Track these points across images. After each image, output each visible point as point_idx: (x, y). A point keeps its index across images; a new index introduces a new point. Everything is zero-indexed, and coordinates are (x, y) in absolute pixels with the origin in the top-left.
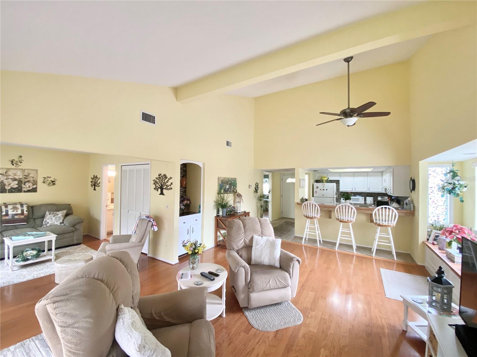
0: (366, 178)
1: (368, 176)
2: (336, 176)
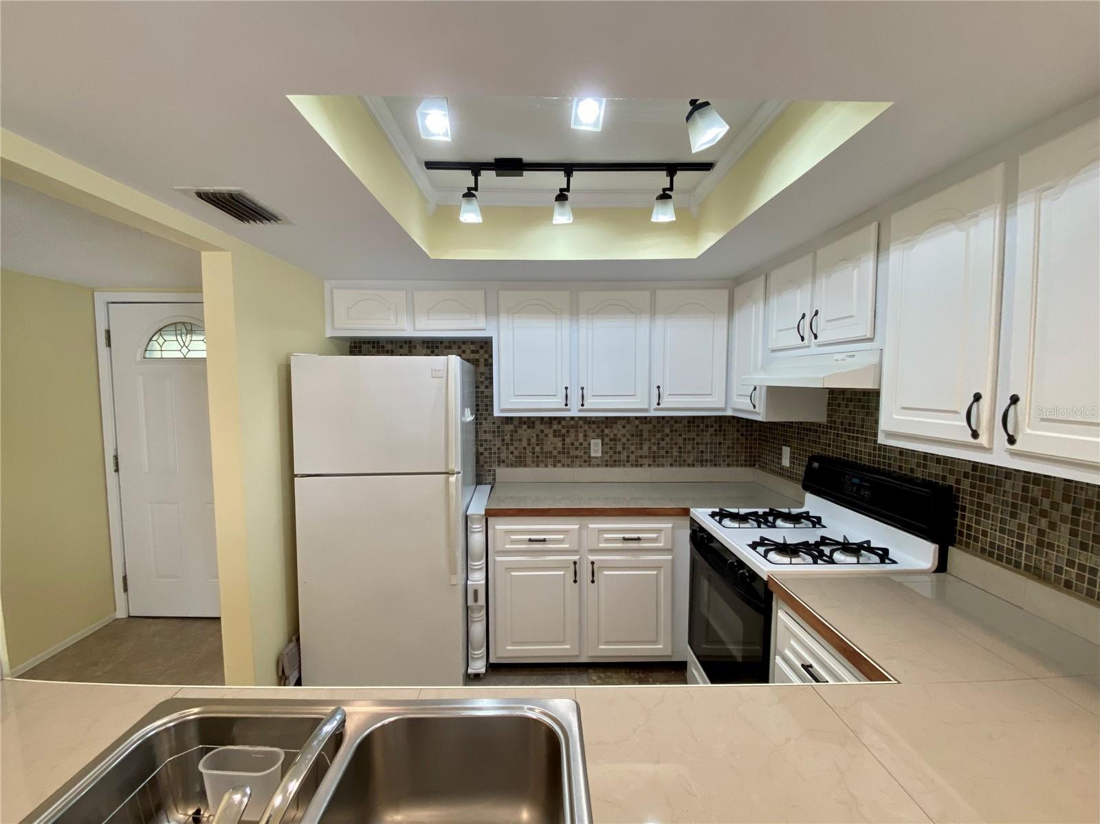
0: (644, 324)
1: (653, 312)
2: (471, 311)
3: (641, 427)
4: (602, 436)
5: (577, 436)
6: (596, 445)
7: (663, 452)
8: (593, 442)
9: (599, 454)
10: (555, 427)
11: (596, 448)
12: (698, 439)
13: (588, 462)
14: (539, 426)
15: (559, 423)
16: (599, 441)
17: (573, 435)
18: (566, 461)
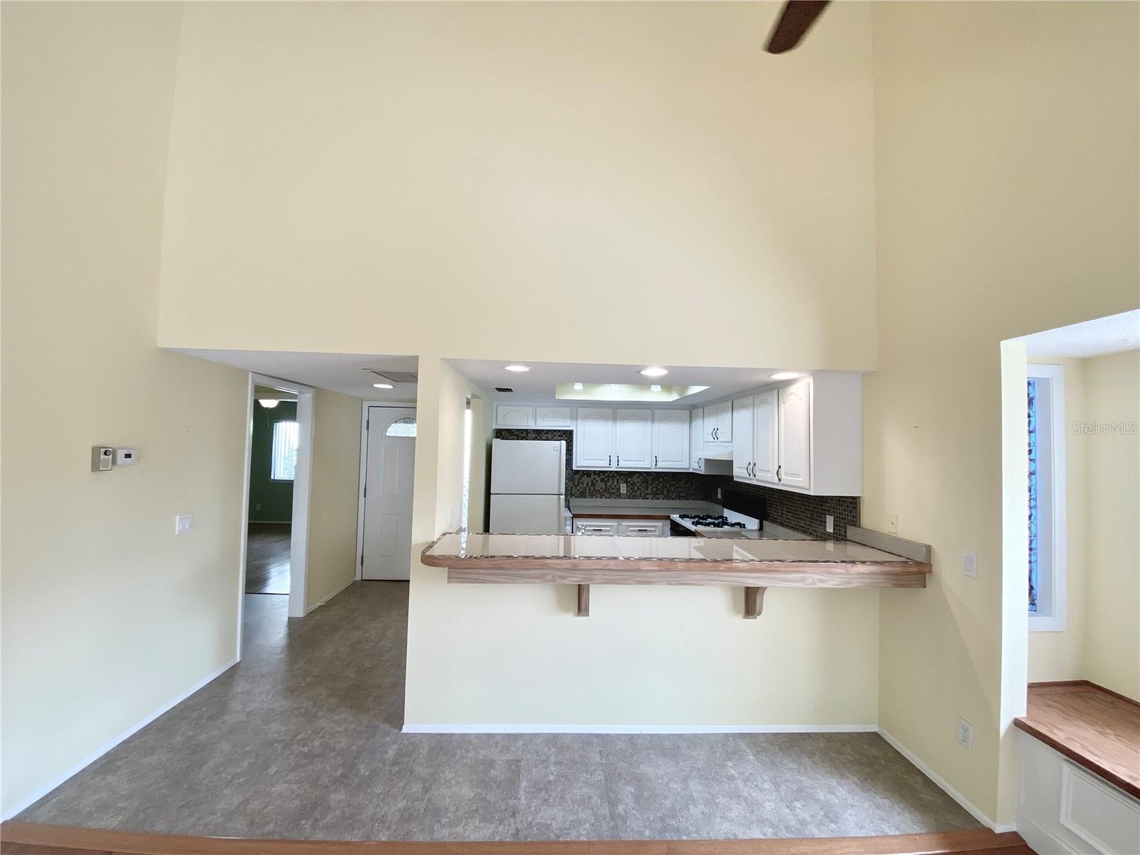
3: (647, 478)
4: (626, 482)
5: (613, 482)
6: (623, 487)
7: (659, 492)
8: (622, 485)
9: (625, 492)
10: (601, 477)
11: (623, 489)
12: (678, 485)
13: (619, 496)
16: (625, 485)
17: (611, 482)
18: (607, 495)
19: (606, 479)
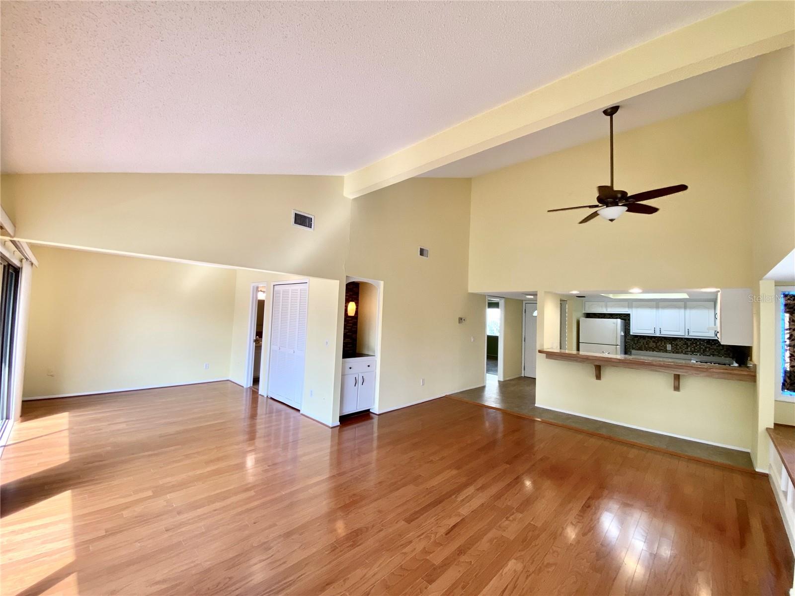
0: (682, 311)
1: (685, 308)
2: (624, 307)
4: (671, 343)
7: (696, 351)
8: (667, 345)
9: (670, 349)
11: (669, 347)
13: (666, 351)
14: (647, 339)
15: (655, 339)
16: (670, 345)
17: (660, 343)
18: (657, 350)
19: (656, 341)
